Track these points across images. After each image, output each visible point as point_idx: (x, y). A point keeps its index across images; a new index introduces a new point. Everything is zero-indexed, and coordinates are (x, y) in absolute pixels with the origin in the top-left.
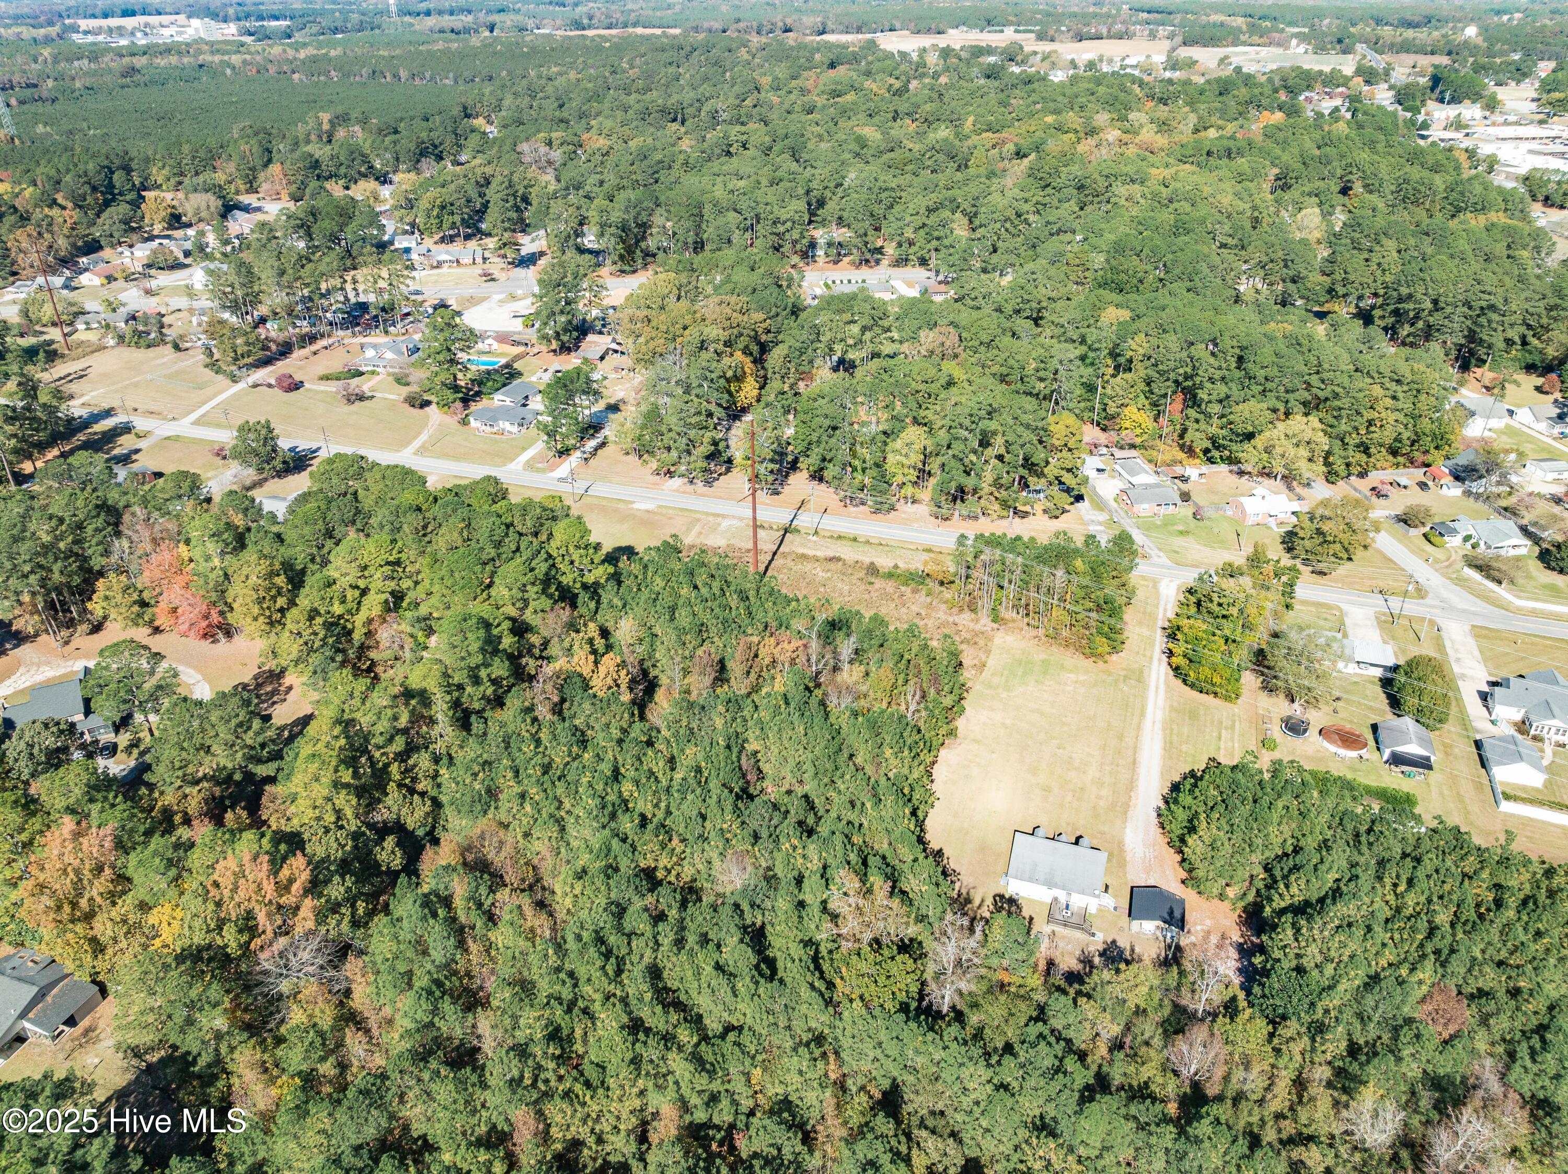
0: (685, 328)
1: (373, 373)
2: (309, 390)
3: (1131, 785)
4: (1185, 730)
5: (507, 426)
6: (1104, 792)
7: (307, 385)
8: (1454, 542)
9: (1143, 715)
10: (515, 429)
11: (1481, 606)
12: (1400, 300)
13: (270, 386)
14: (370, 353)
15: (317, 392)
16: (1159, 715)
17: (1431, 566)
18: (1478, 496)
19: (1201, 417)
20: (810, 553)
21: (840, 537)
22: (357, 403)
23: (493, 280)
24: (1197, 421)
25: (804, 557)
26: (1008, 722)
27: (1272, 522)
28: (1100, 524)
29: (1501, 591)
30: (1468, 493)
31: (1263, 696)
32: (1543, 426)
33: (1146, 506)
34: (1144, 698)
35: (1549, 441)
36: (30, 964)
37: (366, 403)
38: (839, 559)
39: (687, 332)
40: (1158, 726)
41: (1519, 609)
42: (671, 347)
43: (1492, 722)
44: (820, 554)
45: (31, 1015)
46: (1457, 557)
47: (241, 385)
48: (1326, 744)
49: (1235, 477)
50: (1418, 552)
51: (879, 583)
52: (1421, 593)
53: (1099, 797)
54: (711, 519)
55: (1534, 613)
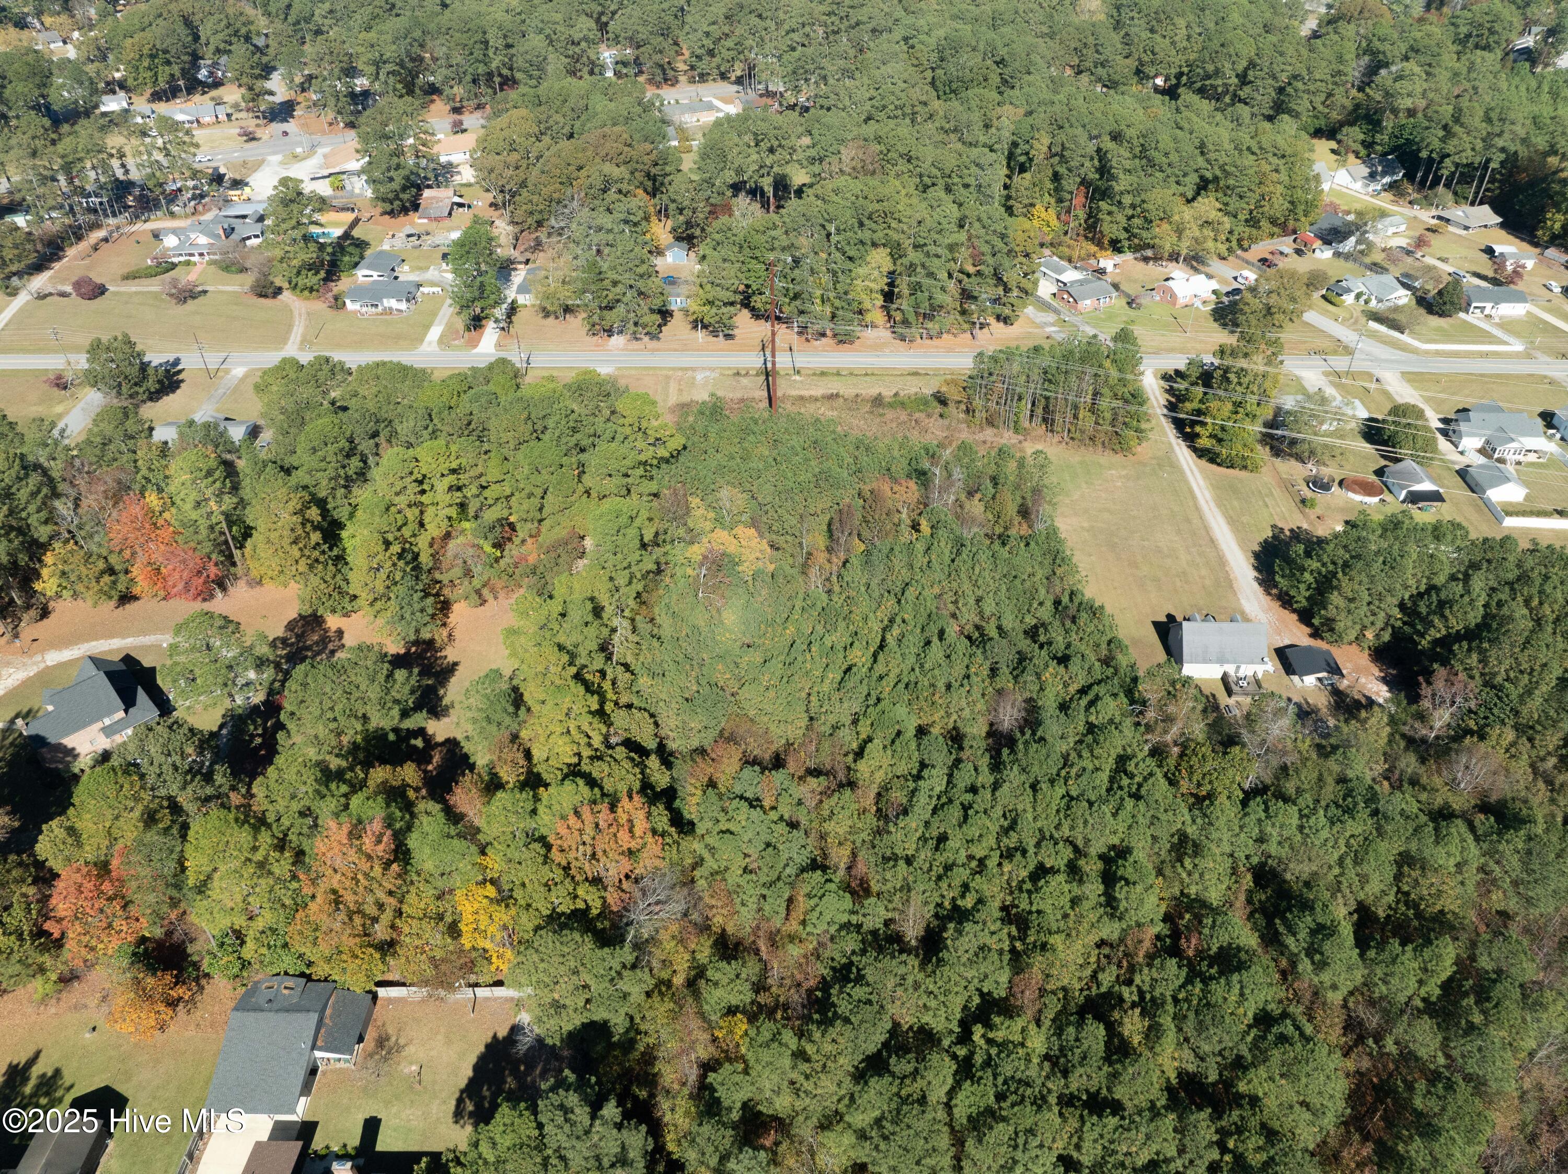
0: (580, 168)
1: (188, 263)
2: (116, 294)
3: (1222, 562)
4: (1236, 503)
5: (392, 303)
6: (1204, 572)
7: (112, 288)
8: (1349, 299)
9: (1194, 498)
10: (403, 306)
11: (1397, 355)
12: (1208, 77)
13: (63, 295)
14: (171, 241)
15: (131, 295)
16: (1208, 495)
17: (1342, 323)
18: (1347, 257)
19: (1114, 208)
20: (806, 393)
21: (823, 374)
22: (190, 302)
23: (254, 139)
24: (1110, 213)
25: (802, 398)
26: (1086, 525)
27: (1198, 304)
28: (1053, 325)
29: (1405, 338)
30: (1337, 254)
31: (1278, 462)
32: (1358, 185)
33: (1088, 302)
34: (1186, 482)
35: (1368, 198)
36: (286, 992)
37: (201, 300)
38: (837, 395)
39: (583, 173)
40: (1212, 504)
41: (1427, 352)
42: (569, 192)
43: (1462, 453)
44: (814, 392)
45: (319, 1043)
46: (1357, 314)
47: (23, 298)
48: (1351, 495)
49: (1141, 265)
50: (1325, 313)
51: (890, 414)
52: (1348, 351)
53: (1203, 578)
54: (680, 373)
55: (1438, 353)
